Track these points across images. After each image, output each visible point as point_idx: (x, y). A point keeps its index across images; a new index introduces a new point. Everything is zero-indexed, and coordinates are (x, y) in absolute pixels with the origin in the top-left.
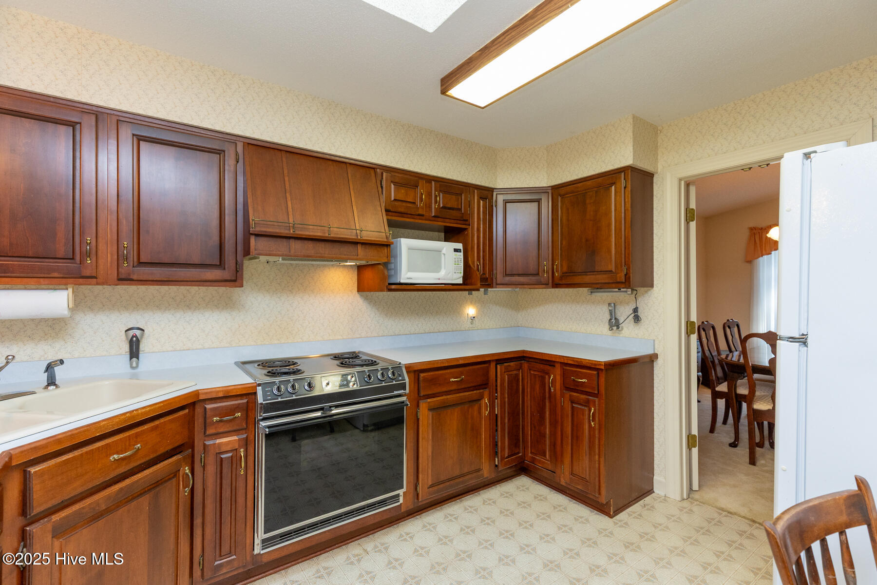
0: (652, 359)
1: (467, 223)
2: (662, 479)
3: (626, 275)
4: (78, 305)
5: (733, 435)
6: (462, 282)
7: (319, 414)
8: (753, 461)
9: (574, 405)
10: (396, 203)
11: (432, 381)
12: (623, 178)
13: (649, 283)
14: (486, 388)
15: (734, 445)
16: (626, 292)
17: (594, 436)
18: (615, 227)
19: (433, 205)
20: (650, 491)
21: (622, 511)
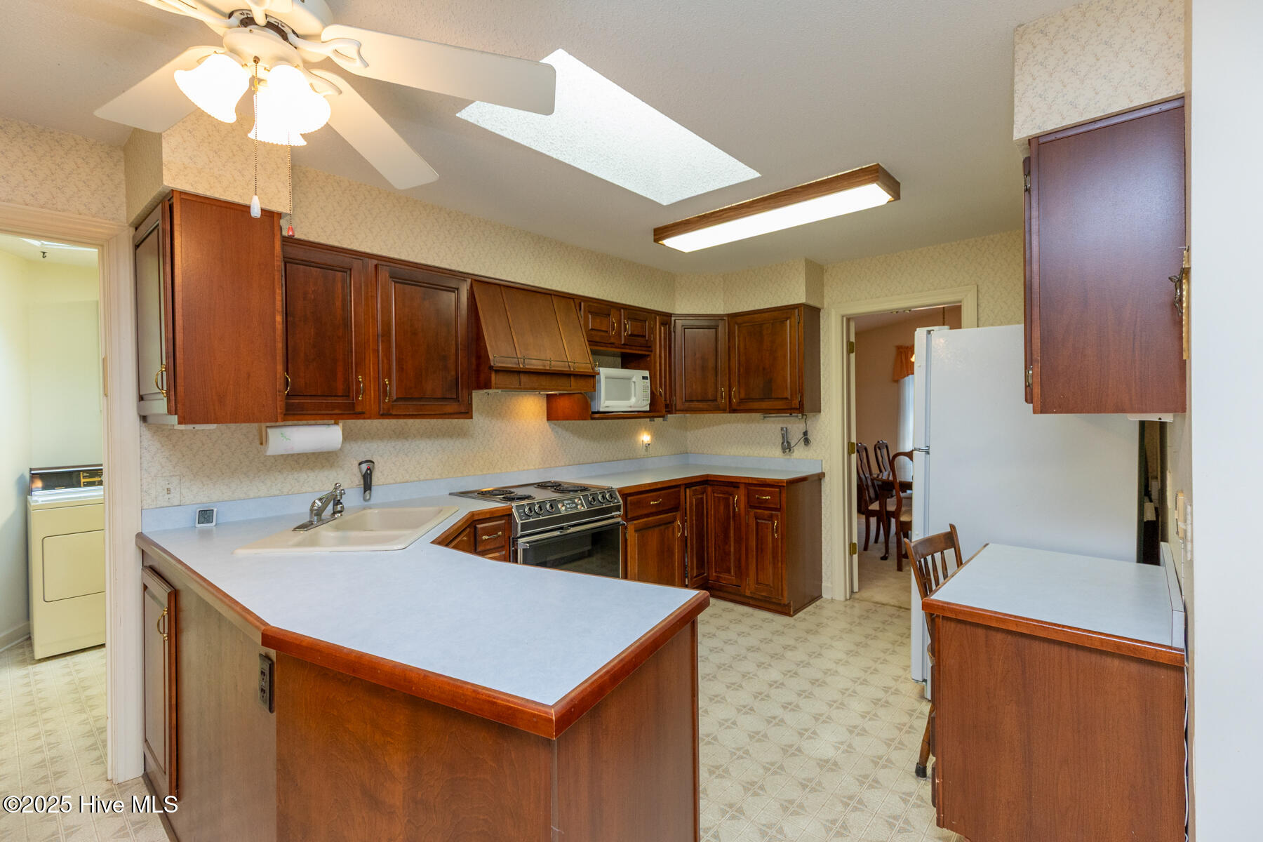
0: (821, 476)
1: (650, 349)
2: (829, 585)
3: (800, 402)
4: (347, 437)
5: (884, 550)
6: (648, 409)
7: (557, 533)
8: (900, 569)
9: (759, 521)
10: (593, 332)
11: (638, 504)
12: (796, 314)
13: (817, 409)
14: (677, 511)
15: (884, 558)
16: (797, 416)
17: (777, 546)
18: (790, 357)
19: (623, 333)
20: (820, 596)
21: (799, 612)
